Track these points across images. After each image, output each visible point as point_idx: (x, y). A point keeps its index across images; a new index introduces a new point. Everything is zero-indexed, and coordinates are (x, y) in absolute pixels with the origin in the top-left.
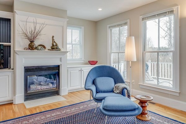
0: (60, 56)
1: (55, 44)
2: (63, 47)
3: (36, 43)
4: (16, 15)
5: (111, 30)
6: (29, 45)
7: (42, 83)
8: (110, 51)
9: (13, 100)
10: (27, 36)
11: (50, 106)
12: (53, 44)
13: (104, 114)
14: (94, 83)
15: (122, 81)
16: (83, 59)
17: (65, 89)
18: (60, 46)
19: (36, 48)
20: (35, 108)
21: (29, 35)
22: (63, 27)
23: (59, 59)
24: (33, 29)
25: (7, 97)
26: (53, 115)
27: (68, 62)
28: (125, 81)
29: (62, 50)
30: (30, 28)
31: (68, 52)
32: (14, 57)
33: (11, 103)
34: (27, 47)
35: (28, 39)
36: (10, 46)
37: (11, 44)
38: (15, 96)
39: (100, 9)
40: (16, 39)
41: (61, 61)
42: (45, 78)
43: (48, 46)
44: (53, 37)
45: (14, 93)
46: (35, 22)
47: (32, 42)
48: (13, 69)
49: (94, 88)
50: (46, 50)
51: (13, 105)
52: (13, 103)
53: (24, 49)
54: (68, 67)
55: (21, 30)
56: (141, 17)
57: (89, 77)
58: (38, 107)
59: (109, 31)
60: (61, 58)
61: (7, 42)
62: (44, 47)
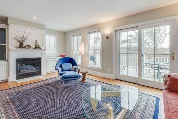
0: (41, 52)
1: (37, 45)
2: (43, 47)
3: (25, 44)
4: (10, 27)
5: (73, 38)
6: (19, 45)
7: (28, 68)
8: (72, 49)
9: (7, 80)
10: (18, 40)
11: (33, 81)
12: (36, 45)
13: (62, 80)
14: (61, 66)
15: (76, 65)
16: (57, 54)
17: (44, 71)
18: (41, 46)
19: (25, 47)
20: (24, 83)
21: (19, 39)
22: (43, 35)
23: (40, 54)
24: (22, 36)
25: (3, 78)
26: (35, 85)
27: (46, 56)
28: (78, 65)
29: (42, 48)
30: (20, 35)
31: (46, 50)
32: (8, 52)
33: (6, 82)
34: (18, 46)
35: (19, 41)
36: (5, 46)
37: (6, 44)
38: (9, 77)
39: (66, 26)
40: (10, 42)
41: (41, 55)
42: (31, 66)
43: (33, 46)
44: (36, 41)
45: (8, 75)
46: (24, 31)
47: (21, 43)
48: (8, 60)
49: (60, 69)
50: (32, 48)
51: (8, 83)
52: (7, 81)
53: (16, 48)
54: (46, 58)
55: (13, 36)
56: (87, 32)
57: (58, 63)
58: (26, 82)
59: (72, 38)
60: (41, 54)
61: (3, 43)
62: (30, 47)
